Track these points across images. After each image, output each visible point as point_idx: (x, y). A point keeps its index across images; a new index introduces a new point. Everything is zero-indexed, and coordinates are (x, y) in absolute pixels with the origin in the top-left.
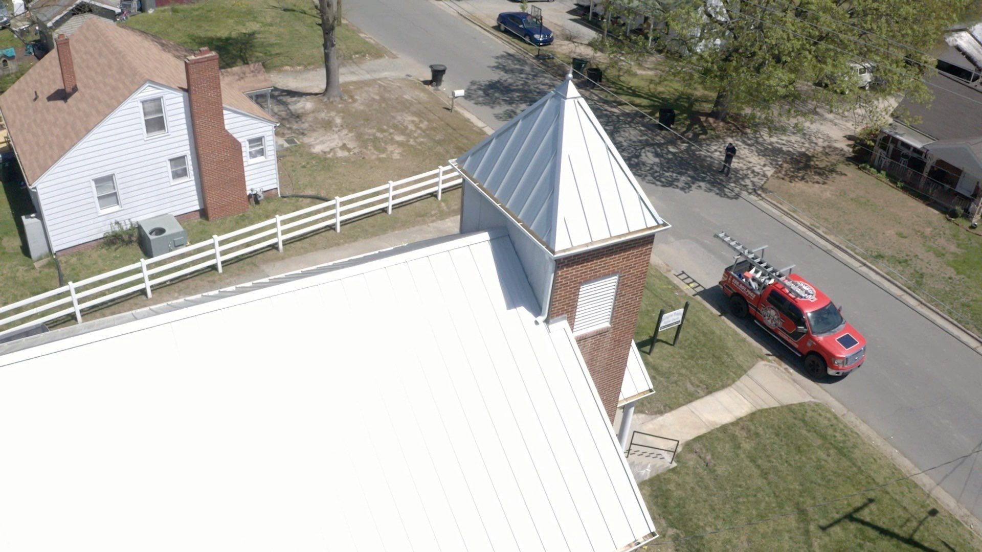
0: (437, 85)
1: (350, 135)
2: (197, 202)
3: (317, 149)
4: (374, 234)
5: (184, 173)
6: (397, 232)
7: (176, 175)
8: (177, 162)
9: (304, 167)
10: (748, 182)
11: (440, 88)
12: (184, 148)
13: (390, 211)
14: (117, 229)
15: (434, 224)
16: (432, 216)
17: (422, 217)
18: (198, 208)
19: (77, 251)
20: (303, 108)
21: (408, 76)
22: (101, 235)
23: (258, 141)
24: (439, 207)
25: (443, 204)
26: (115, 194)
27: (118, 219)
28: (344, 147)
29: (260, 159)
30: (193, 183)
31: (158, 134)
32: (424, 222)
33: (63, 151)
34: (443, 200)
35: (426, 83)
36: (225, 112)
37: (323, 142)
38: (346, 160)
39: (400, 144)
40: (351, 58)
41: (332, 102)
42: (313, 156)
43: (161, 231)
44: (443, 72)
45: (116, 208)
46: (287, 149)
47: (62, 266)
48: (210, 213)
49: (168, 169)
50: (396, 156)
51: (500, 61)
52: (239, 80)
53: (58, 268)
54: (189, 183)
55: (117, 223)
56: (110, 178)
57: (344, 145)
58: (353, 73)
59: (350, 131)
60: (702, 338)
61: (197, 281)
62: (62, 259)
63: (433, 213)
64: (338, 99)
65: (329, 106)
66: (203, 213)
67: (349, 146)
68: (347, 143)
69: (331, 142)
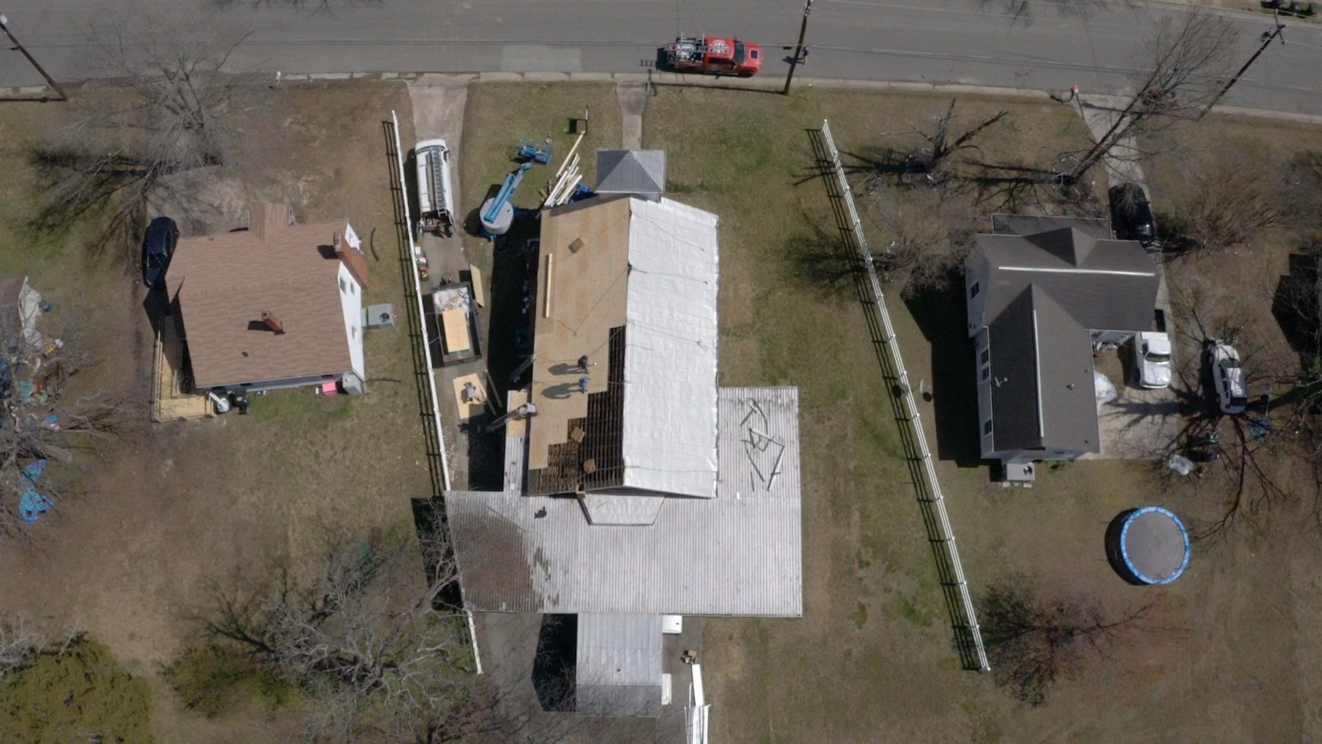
18: (361, 288)
27: (360, 338)
30: (355, 283)
43: (385, 317)
45: (358, 333)
47: (374, 377)
67: (310, 179)
68: (304, 178)
69: (298, 188)
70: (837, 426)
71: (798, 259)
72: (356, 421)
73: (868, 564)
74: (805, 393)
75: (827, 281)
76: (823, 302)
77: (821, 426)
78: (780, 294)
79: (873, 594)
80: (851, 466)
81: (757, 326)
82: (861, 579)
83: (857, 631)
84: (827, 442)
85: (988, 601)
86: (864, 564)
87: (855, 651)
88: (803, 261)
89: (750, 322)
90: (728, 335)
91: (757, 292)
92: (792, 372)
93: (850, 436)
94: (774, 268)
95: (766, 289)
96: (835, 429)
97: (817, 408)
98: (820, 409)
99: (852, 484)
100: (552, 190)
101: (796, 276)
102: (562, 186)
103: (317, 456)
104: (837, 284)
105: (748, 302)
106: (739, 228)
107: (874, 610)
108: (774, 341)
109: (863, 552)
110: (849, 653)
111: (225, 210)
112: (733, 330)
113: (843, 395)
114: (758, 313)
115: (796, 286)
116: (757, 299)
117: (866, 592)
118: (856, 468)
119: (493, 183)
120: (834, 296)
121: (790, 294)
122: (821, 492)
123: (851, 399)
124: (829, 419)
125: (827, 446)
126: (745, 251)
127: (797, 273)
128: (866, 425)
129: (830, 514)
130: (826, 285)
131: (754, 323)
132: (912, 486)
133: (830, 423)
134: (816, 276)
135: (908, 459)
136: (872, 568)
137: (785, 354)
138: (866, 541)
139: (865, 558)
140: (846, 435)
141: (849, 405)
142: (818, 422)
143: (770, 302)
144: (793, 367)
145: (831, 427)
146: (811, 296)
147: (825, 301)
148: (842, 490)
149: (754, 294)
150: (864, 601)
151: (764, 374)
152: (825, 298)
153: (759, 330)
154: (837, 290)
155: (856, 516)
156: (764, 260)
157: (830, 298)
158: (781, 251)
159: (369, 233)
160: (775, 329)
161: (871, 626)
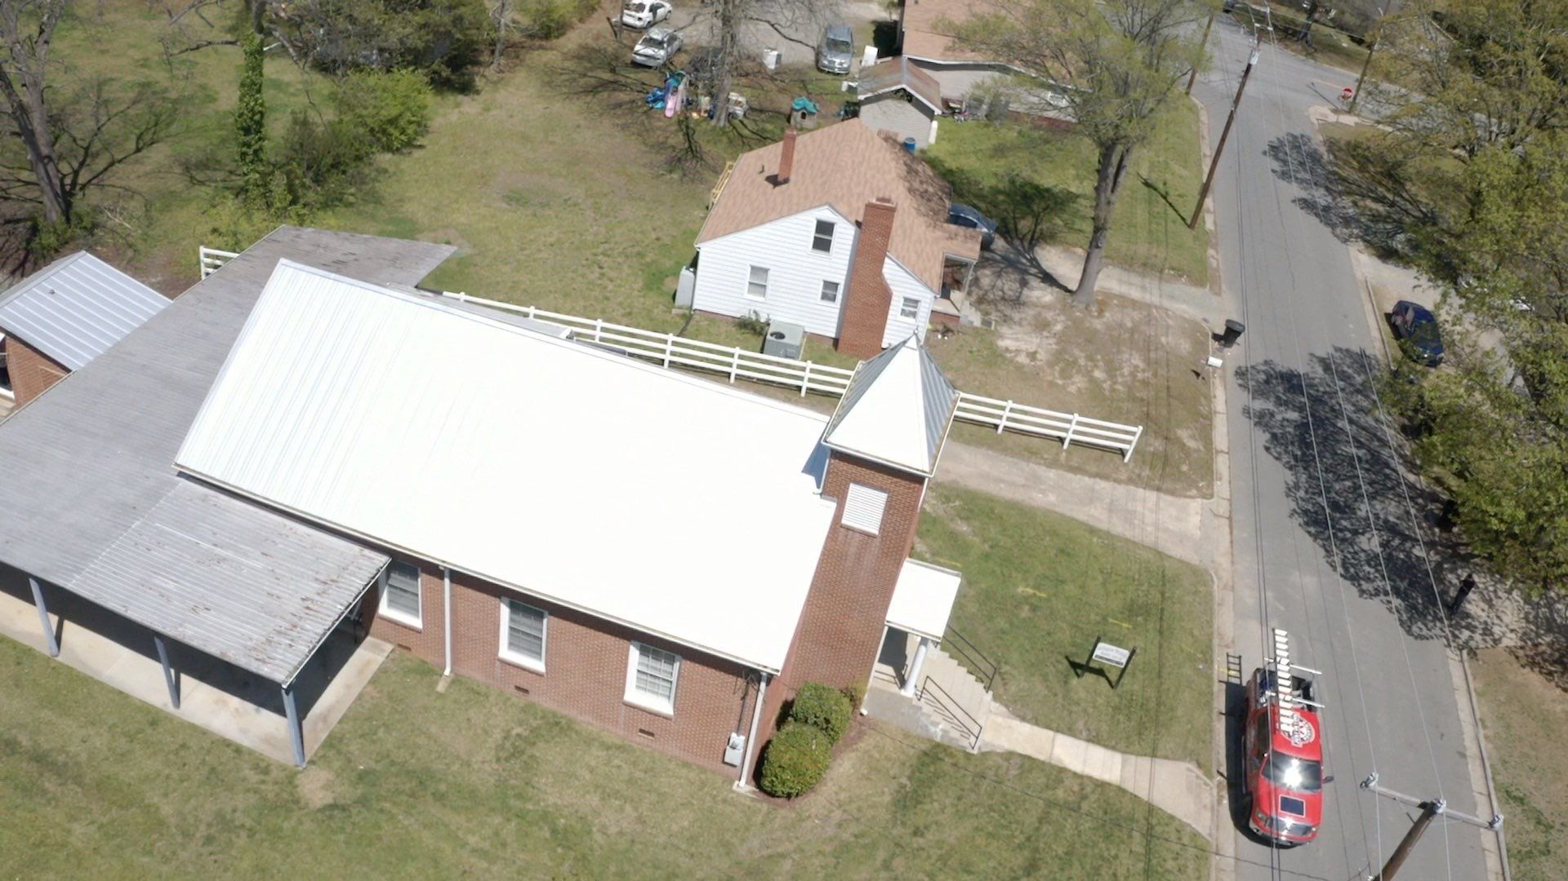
0: (1225, 346)
1: (1054, 346)
2: (834, 330)
3: (1003, 343)
4: (968, 443)
5: (833, 299)
6: (990, 452)
7: (825, 297)
8: (830, 288)
9: (971, 352)
10: (1466, 634)
11: (1226, 349)
12: (840, 278)
13: (1000, 430)
14: (754, 317)
15: (1036, 467)
16: (1042, 458)
17: (1031, 454)
18: (833, 335)
19: (712, 317)
20: (1038, 298)
21: (1205, 320)
22: (738, 315)
23: (912, 302)
24: (1057, 454)
25: (1064, 454)
26: (765, 286)
27: (757, 309)
28: (1033, 356)
29: (911, 320)
30: (838, 311)
31: (821, 254)
32: (1029, 460)
33: (737, 230)
34: (1067, 451)
35: (1216, 337)
36: (887, 260)
37: (1017, 340)
38: (1020, 368)
39: (1092, 380)
40: (1161, 271)
41: (1072, 307)
42: (992, 347)
43: (781, 336)
44: (1238, 334)
45: (761, 299)
46: (975, 328)
47: (692, 322)
48: (841, 344)
49: (819, 288)
50: (1073, 389)
51: (1337, 355)
52: (947, 239)
53: (687, 323)
54: (833, 310)
55: (755, 312)
56: (766, 271)
57: (1035, 353)
58: (1143, 288)
59: (1057, 344)
60: (1152, 705)
61: (778, 392)
62: (697, 317)
63: (1046, 456)
64: (1082, 306)
65: (1066, 309)
66: (836, 342)
67: (1038, 356)
89: (532, 792)
90: (523, 738)
112: (529, 752)
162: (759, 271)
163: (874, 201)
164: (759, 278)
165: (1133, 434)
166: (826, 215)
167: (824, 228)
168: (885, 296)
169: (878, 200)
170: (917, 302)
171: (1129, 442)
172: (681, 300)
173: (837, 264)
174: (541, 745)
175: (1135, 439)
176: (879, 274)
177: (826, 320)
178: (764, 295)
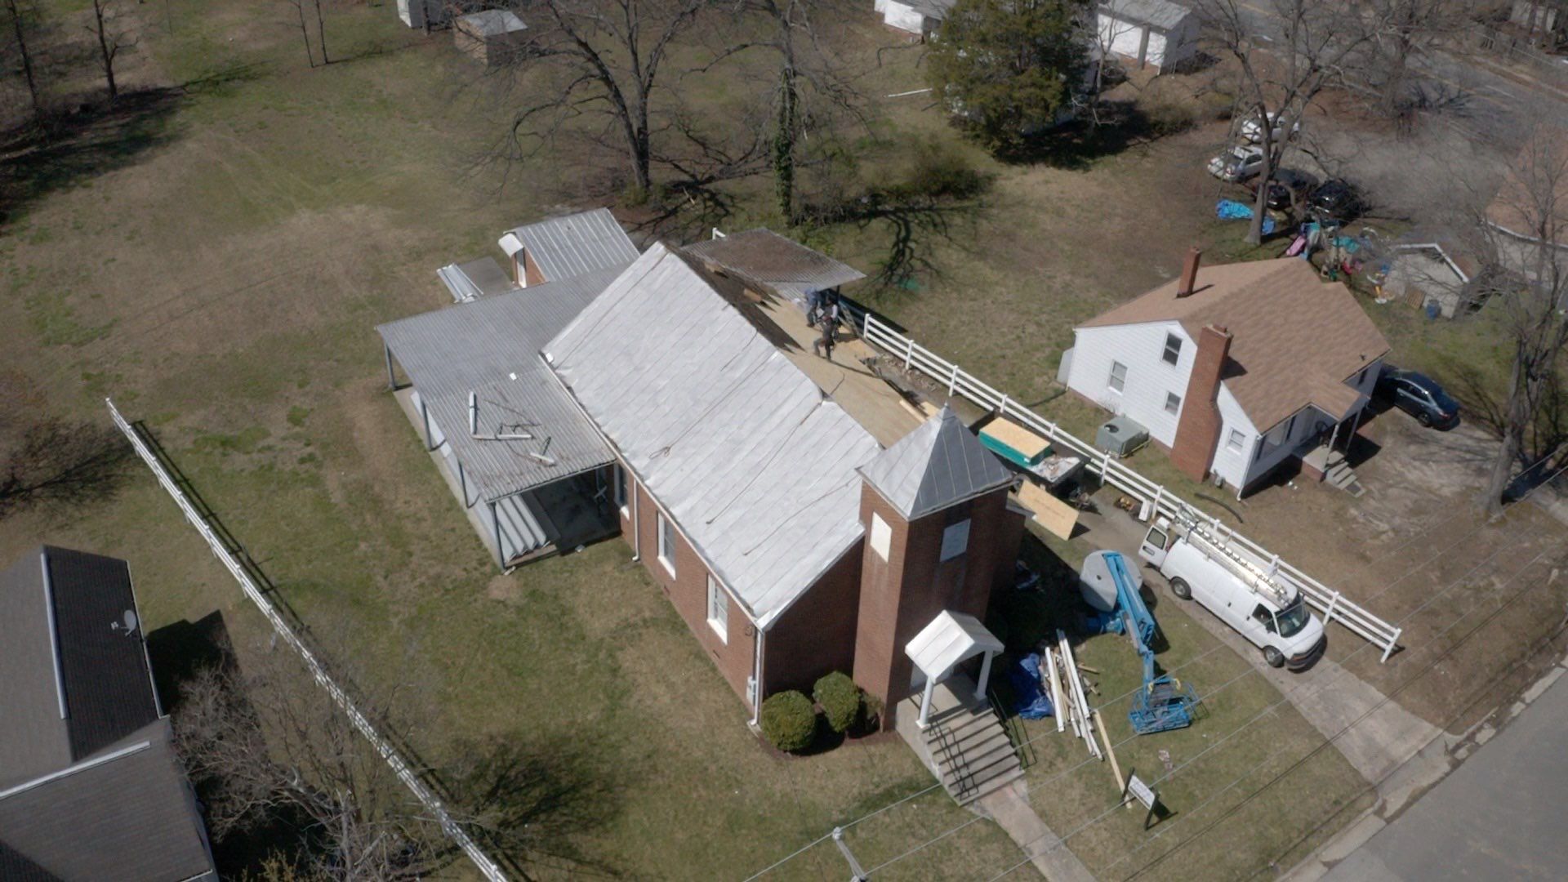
1: (1411, 534)
2: (1172, 442)
5: (1175, 411)
7: (1167, 407)
8: (1173, 399)
12: (1181, 393)
18: (1171, 446)
19: (1080, 398)
22: (1100, 403)
23: (1238, 434)
26: (1121, 382)
27: (1115, 402)
28: (1377, 534)
29: (1235, 451)
30: (1177, 424)
31: (1167, 366)
36: (1222, 388)
37: (1374, 514)
41: (1471, 506)
42: (1340, 511)
43: (1113, 429)
45: (1116, 392)
46: (1336, 490)
47: (1061, 398)
48: (1177, 458)
49: (1164, 399)
53: (1055, 397)
54: (1173, 422)
56: (1124, 368)
57: (1382, 533)
59: (1418, 533)
62: (1066, 395)
66: (1172, 453)
67: (1384, 537)
68: (1391, 534)
69: (1381, 521)
70: (405, 583)
71: (587, 785)
72: (1035, 360)
73: (302, 461)
74: (475, 600)
75: (513, 773)
76: (506, 737)
77: (432, 572)
78: (590, 717)
79: (284, 439)
80: (363, 546)
81: (602, 655)
82: (308, 445)
83: (297, 404)
84: (414, 559)
85: (112, 488)
86: (311, 458)
87: (295, 389)
88: (574, 788)
89: (619, 654)
90: (645, 621)
91: (632, 702)
92: (511, 616)
93: (379, 578)
94: (623, 750)
95: (618, 712)
96: (407, 578)
97: (447, 591)
98: (442, 591)
99: (354, 527)
100: (1081, 680)
101: (575, 757)
102: (1072, 691)
103: (1038, 324)
104: (492, 779)
105: (641, 680)
106: (729, 787)
107: (278, 428)
108: (563, 645)
109: (314, 470)
110: (301, 386)
111: (1417, 464)
112: (640, 631)
113: (411, 624)
114: (614, 671)
115: (567, 740)
116: (626, 692)
117: (297, 437)
118: (356, 546)
119: (1170, 651)
120: (488, 756)
121: (572, 723)
122: (399, 504)
123: (395, 621)
124: (422, 585)
125: (410, 554)
126: (698, 754)
127: (577, 763)
128: (357, 602)
129: (377, 489)
130: (512, 766)
131: (611, 656)
132: (256, 561)
133: (417, 583)
134: (537, 772)
135: (272, 588)
136: (295, 460)
137: (536, 636)
138: (315, 481)
139: (307, 466)
140: (386, 577)
141: (396, 614)
142: (439, 576)
143: (601, 696)
144: (512, 624)
145: (414, 578)
146: (532, 737)
147: (501, 740)
148: (368, 517)
149: (636, 697)
150: (297, 429)
151: (556, 597)
152: (504, 745)
153: (598, 649)
154: (488, 766)
155: (337, 497)
156: (649, 756)
157: (493, 749)
158: (626, 786)
159: (1243, 516)
160: (572, 662)
161: (280, 414)
162: (1118, 367)
163: (1211, 327)
164: (1118, 374)
165: (1392, 634)
166: (1178, 330)
167: (1174, 343)
168: (1216, 423)
169: (1216, 327)
170: (1243, 436)
171: (1388, 642)
172: (1060, 378)
173: (1179, 378)
174: (652, 630)
175: (1392, 640)
176: (1214, 399)
177: (1165, 429)
178: (1121, 390)
